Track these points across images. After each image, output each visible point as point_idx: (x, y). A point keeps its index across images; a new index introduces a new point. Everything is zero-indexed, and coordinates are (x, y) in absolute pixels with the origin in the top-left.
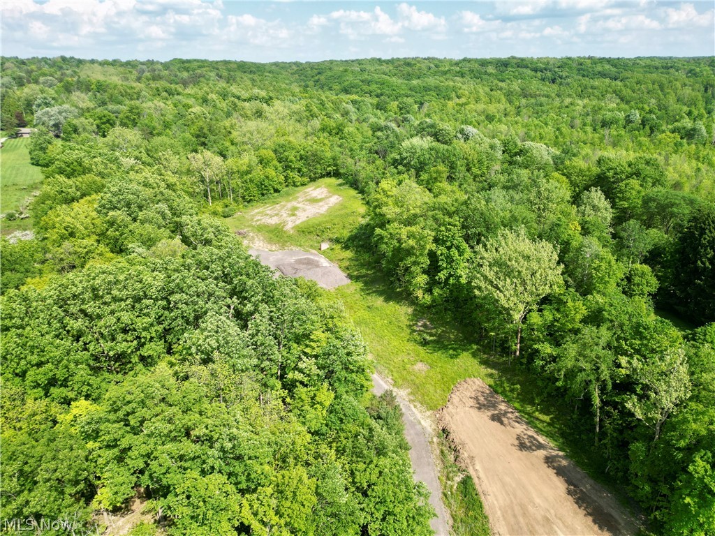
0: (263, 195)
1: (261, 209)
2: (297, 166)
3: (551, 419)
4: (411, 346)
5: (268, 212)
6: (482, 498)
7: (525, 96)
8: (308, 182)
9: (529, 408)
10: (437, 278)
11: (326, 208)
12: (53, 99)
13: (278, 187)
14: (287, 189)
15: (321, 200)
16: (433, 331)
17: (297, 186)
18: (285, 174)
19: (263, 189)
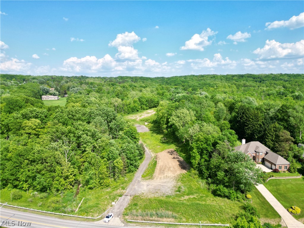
0: (133, 112)
1: (131, 116)
2: (145, 103)
3: (185, 155)
4: (159, 143)
5: (133, 116)
6: (157, 164)
8: (149, 109)
9: (181, 153)
10: (168, 125)
12: (76, 86)
13: (139, 110)
14: (141, 110)
15: (150, 113)
16: (166, 140)
17: (145, 110)
18: (141, 106)
19: (133, 110)
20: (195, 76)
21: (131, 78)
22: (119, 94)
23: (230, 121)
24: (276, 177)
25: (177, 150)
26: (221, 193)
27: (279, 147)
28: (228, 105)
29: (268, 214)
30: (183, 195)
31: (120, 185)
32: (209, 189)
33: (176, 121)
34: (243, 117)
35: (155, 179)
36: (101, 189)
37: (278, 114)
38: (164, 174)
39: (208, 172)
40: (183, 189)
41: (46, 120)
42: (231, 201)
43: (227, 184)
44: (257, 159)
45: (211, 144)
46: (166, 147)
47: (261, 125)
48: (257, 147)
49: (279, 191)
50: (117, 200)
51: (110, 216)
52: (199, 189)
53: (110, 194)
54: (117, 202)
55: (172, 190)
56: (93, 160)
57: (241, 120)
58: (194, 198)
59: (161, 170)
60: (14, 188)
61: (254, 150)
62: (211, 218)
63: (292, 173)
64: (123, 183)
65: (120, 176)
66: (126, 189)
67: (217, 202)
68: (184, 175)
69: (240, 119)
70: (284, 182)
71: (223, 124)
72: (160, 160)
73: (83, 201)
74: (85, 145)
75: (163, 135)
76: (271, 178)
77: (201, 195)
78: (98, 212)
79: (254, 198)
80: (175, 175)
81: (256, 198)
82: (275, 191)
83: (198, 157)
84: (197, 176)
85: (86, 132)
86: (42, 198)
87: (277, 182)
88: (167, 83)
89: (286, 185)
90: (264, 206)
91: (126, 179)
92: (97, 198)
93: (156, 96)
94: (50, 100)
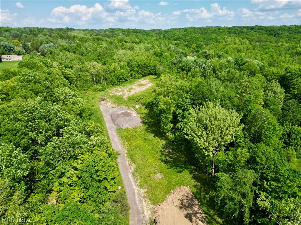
0: (119, 82)
1: (117, 88)
2: (136, 69)
3: (223, 222)
4: (158, 163)
5: (119, 90)
7: (259, 42)
8: (142, 77)
10: (176, 126)
11: (145, 88)
13: (127, 79)
14: (131, 80)
15: (144, 85)
16: (172, 156)
17: (136, 79)
18: (131, 73)
19: (120, 79)
22: (101, 54)
75: (165, 140)
88: (165, 38)
93: (152, 59)
94: (12, 62)
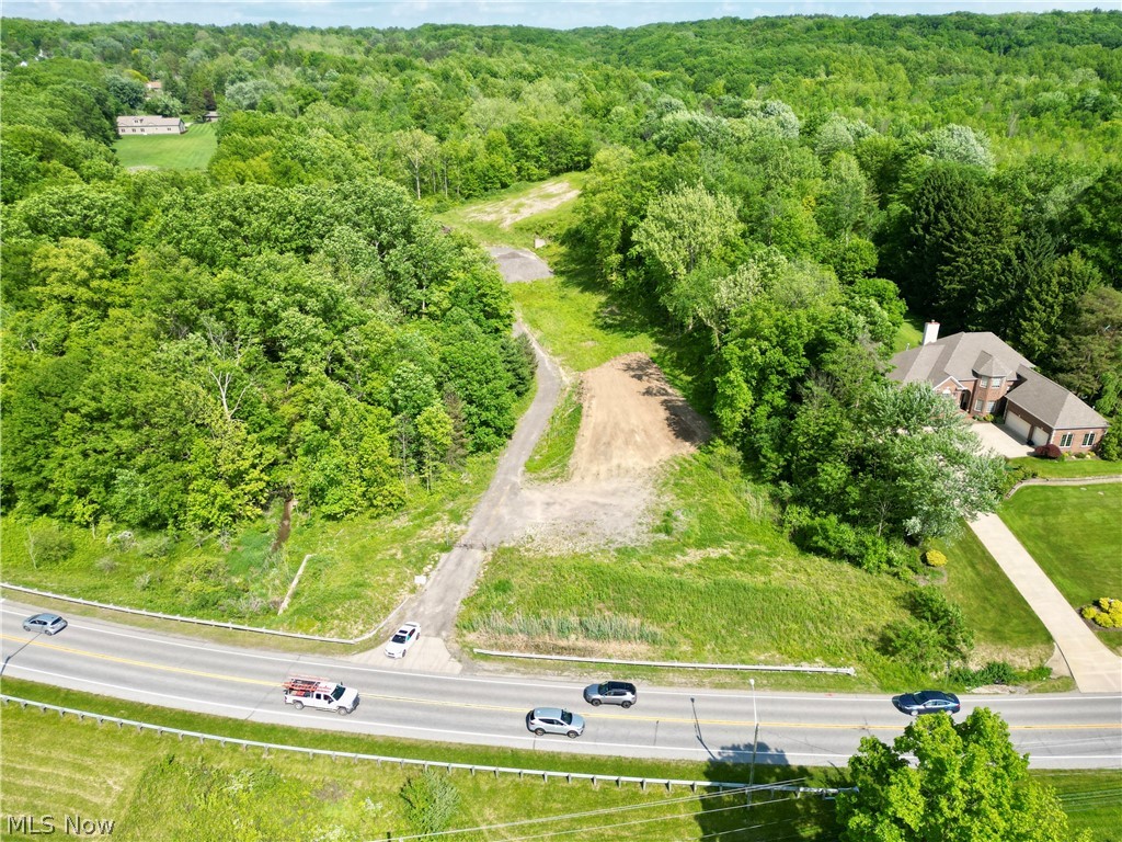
0: (486, 189)
1: (480, 206)
2: (533, 153)
3: (692, 379)
4: (589, 330)
5: (488, 209)
6: (584, 418)
8: (549, 177)
9: (677, 372)
11: (559, 202)
12: (250, 73)
13: (508, 181)
14: (517, 183)
15: (554, 196)
16: (618, 317)
17: (533, 181)
18: (518, 164)
19: (487, 182)
20: (741, 22)
21: (475, 32)
22: (426, 109)
23: (879, 239)
24: (1048, 477)
25: (658, 357)
26: (827, 545)
27: (1069, 353)
28: (875, 163)
29: (1006, 630)
30: (681, 548)
31: (442, 501)
32: (781, 523)
33: (663, 245)
34: (937, 221)
35: (576, 479)
36: (372, 518)
37: (1082, 209)
38: (611, 457)
39: (781, 459)
40: (684, 521)
41: (131, 241)
42: (866, 576)
43: (857, 512)
44: (976, 405)
45: (801, 347)
46: (617, 347)
47: (1008, 262)
48: (985, 357)
49: (1056, 535)
50: (434, 566)
51: (406, 635)
52: (742, 521)
53: (405, 540)
54: (434, 573)
55: (640, 524)
56: (335, 413)
57: (928, 237)
58: (724, 558)
59: (596, 441)
60: (41, 514)
61: (971, 367)
62: (788, 642)
63: (1111, 460)
64: (454, 496)
65: (443, 467)
66: (465, 519)
67: (813, 579)
68: (687, 465)
69: (921, 232)
70: (1075, 500)
71: (850, 249)
72: (594, 402)
73: (306, 567)
74: (297, 352)
75: (605, 294)
76: (1025, 484)
77: (750, 547)
78: (364, 616)
79: (955, 564)
80: (651, 461)
81: (965, 562)
82: (1040, 537)
83: (745, 397)
84: (736, 469)
85: (299, 296)
86: (151, 556)
87: (1047, 499)
88: (625, 58)
89: (1082, 512)
90: (994, 595)
91: (467, 478)
92: (357, 558)
93: (579, 122)
94: (150, 137)
